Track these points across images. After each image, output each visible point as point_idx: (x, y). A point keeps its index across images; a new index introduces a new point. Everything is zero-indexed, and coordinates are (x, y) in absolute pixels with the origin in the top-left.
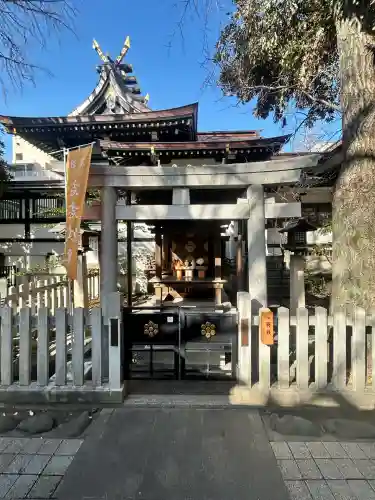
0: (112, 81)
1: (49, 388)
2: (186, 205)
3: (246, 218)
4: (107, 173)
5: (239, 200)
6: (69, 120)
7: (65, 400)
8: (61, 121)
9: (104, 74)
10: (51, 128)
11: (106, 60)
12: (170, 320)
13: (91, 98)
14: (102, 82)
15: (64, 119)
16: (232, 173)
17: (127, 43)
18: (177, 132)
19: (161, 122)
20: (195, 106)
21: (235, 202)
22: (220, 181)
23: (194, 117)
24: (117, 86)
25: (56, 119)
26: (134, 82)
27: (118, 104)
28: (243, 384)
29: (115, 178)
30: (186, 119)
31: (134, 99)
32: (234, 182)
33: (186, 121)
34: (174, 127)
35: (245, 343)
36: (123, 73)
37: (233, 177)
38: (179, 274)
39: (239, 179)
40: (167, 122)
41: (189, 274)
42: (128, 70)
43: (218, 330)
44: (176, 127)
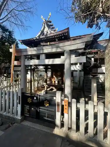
0: (46, 26)
1: (4, 113)
2: (44, 59)
3: (64, 63)
4: (22, 51)
5: (62, 57)
6: (34, 39)
7: (7, 118)
8: (32, 39)
9: (44, 25)
10: (30, 41)
11: (44, 20)
12: (35, 98)
13: (40, 32)
14: (43, 27)
15: (33, 38)
16: (58, 47)
17: (50, 14)
18: (63, 38)
19: (58, 35)
20: (68, 28)
21: (60, 57)
22: (54, 50)
23: (68, 32)
24: (47, 27)
25: (31, 39)
26: (53, 25)
27: (47, 32)
28: (58, 126)
29: (24, 52)
30: (65, 33)
31: (51, 30)
32: (59, 50)
33: (65, 34)
34: (62, 36)
35: (58, 111)
36: (49, 23)
37: (59, 48)
38: (53, 82)
39: (61, 49)
40: (60, 35)
41: (57, 82)
42: (50, 22)
43: (50, 104)
44: (63, 36)
